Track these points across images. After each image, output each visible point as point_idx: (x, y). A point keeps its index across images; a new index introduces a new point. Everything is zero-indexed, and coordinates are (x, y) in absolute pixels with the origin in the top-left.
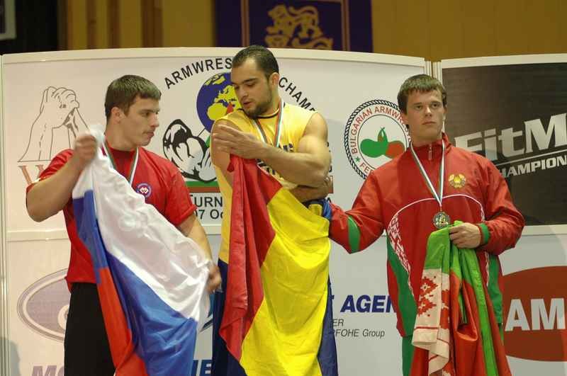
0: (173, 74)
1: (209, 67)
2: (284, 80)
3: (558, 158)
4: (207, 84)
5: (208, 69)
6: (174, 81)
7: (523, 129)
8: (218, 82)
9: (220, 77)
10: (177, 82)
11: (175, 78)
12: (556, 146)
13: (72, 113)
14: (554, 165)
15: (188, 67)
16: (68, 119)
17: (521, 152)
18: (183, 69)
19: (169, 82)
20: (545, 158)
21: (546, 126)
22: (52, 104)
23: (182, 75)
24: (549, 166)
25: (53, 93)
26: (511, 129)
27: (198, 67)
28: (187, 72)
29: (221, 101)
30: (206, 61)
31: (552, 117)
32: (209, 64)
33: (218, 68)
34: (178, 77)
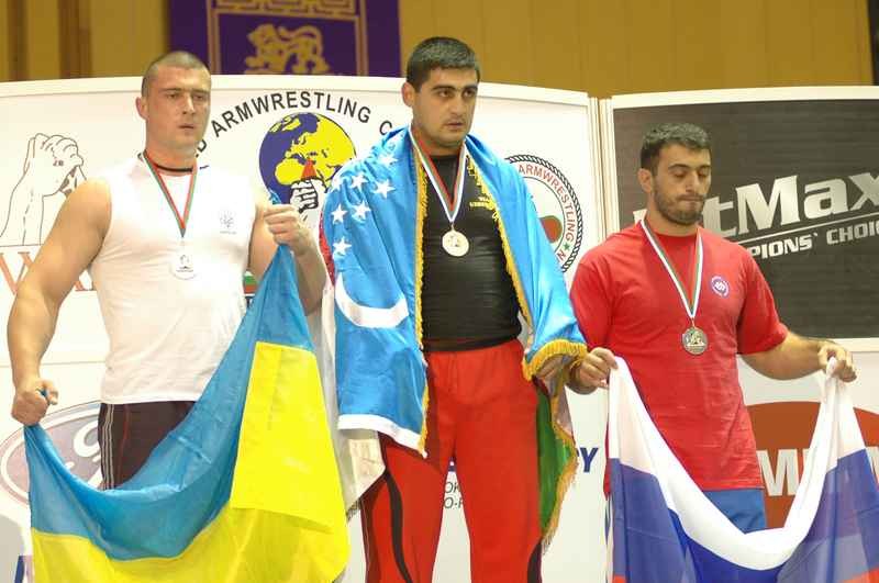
0: (223, 115)
1: (277, 105)
2: (387, 125)
3: (786, 241)
4: (275, 130)
5: (275, 108)
6: (226, 126)
7: (735, 199)
8: (290, 127)
9: (293, 119)
10: (230, 126)
11: (227, 121)
12: (782, 224)
13: (72, 173)
14: (780, 252)
15: (245, 104)
16: (66, 182)
17: (732, 232)
18: (237, 108)
19: (217, 128)
20: (768, 241)
21: (767, 195)
22: (43, 159)
23: (237, 117)
24: (772, 254)
25: (44, 143)
26: (717, 199)
27: (261, 105)
28: (244, 111)
29: (295, 156)
30: (273, 96)
31: (777, 181)
32: (277, 99)
33: (290, 106)
34: (231, 119)
